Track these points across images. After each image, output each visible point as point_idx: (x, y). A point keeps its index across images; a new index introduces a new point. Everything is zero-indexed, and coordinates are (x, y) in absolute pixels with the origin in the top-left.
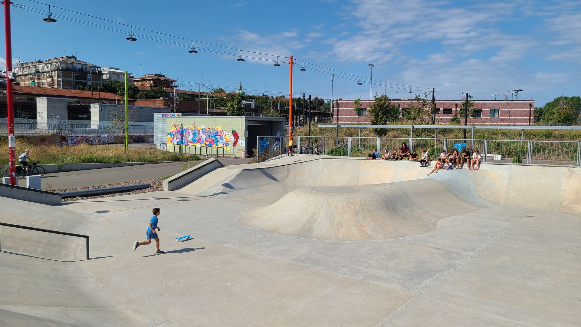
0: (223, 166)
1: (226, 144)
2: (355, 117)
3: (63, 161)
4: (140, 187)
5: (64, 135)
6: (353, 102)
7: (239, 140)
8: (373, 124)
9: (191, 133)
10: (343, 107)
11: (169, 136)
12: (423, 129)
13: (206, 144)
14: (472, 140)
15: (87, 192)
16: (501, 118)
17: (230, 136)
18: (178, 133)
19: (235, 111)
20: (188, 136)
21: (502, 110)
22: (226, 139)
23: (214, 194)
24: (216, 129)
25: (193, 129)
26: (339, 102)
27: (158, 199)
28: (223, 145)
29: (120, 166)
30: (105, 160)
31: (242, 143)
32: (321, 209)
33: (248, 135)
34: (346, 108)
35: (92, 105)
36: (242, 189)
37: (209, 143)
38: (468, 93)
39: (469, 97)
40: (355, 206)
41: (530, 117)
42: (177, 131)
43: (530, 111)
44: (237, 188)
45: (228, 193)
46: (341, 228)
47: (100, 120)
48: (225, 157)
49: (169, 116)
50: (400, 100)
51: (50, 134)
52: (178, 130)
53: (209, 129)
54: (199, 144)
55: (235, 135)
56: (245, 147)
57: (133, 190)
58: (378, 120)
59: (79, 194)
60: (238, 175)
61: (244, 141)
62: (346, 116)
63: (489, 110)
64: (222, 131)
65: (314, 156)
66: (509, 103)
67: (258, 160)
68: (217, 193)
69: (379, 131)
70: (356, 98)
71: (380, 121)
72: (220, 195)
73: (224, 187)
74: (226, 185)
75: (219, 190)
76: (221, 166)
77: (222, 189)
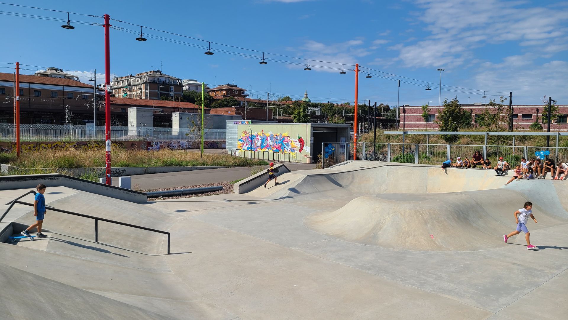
0: (289, 171)
1: (292, 150)
2: (422, 124)
3: (149, 164)
4: (213, 190)
5: (150, 141)
6: (421, 108)
7: (304, 146)
8: (442, 130)
9: (260, 140)
10: (410, 114)
11: (240, 142)
12: (498, 135)
13: (273, 149)
14: (557, 148)
15: (169, 192)
17: (296, 142)
18: (248, 140)
19: (301, 118)
20: (256, 142)
22: (292, 145)
23: (281, 198)
24: (283, 135)
25: (262, 135)
26: (405, 108)
27: (230, 201)
28: (289, 151)
29: (197, 169)
30: (184, 164)
31: (307, 149)
32: (387, 216)
33: (313, 141)
34: (413, 115)
35: (174, 114)
36: (307, 194)
37: (276, 149)
38: (551, 97)
39: (552, 101)
40: (423, 215)
42: (247, 137)
44: (303, 193)
45: (293, 197)
46: (409, 237)
47: (180, 127)
48: (291, 162)
49: (240, 123)
50: (472, 105)
51: (139, 140)
52: (248, 137)
53: (276, 135)
54: (267, 150)
55: (301, 141)
56: (310, 153)
57: (207, 192)
58: (448, 126)
59: (162, 194)
60: (303, 181)
61: (310, 147)
62: (413, 123)
64: (288, 138)
65: (380, 163)
67: (323, 166)
68: (283, 197)
69: (449, 137)
70: (424, 104)
71: (450, 128)
72: (286, 199)
73: (290, 191)
74: (292, 190)
75: (285, 194)
76: (287, 171)
77: (288, 193)
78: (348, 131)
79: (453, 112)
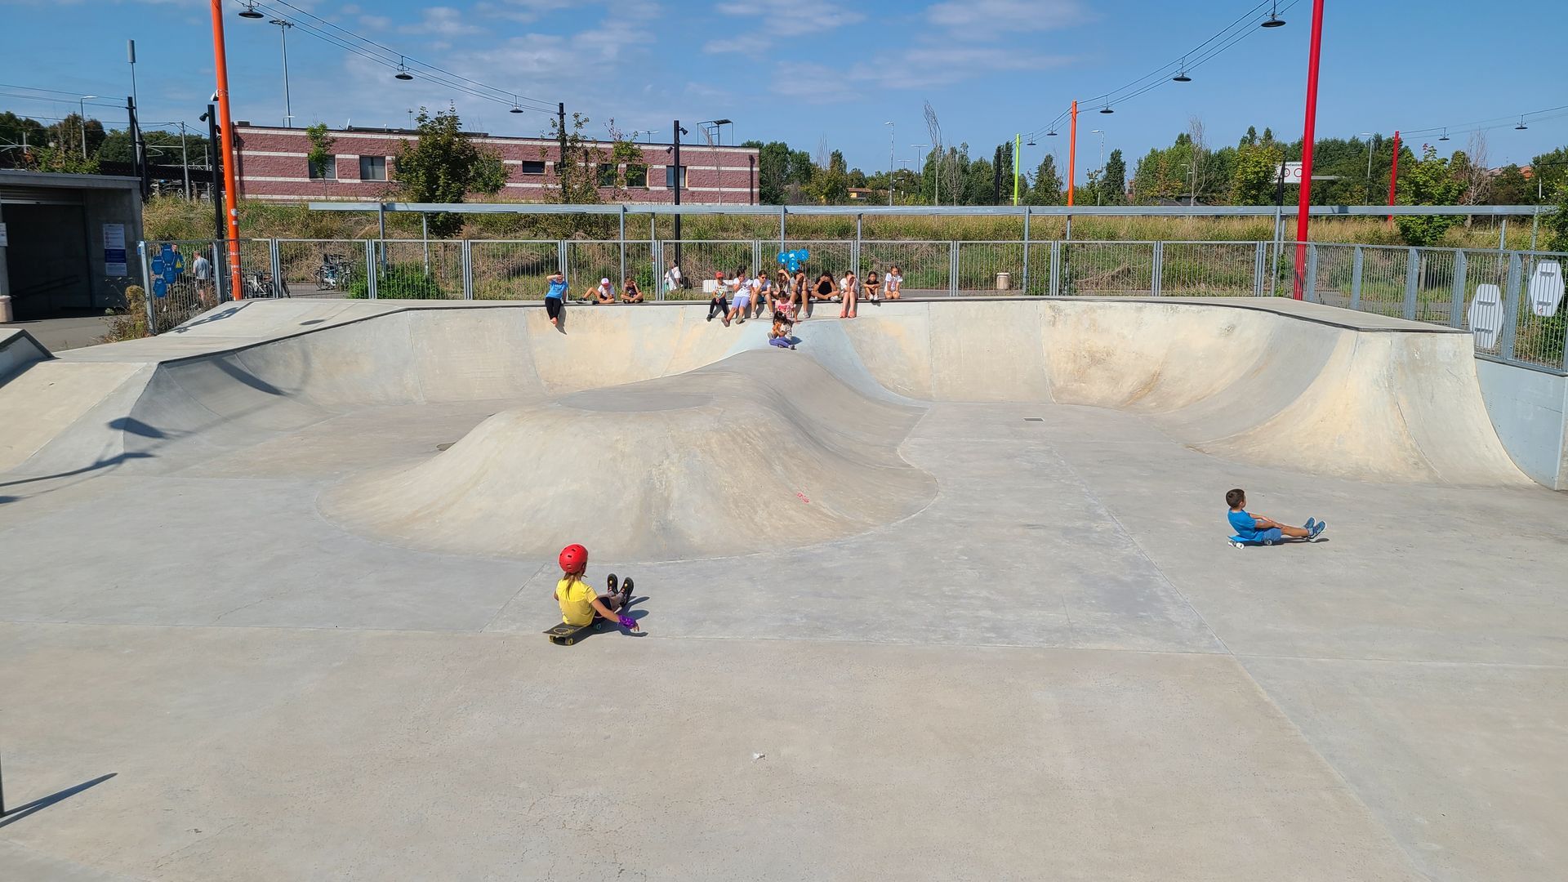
0: (48, 356)
2: (299, 183)
6: (304, 133)
10: (256, 149)
16: (691, 189)
21: (690, 171)
23: (99, 465)
26: (241, 131)
33: (6, 238)
34: (267, 154)
36: (189, 433)
38: (678, 122)
39: (681, 132)
40: (752, 441)
41: (752, 188)
43: (752, 172)
44: (171, 433)
45: (150, 454)
46: (756, 512)
58: (437, 189)
60: (151, 384)
62: (268, 179)
63: (663, 169)
66: (717, 153)
67: (151, 327)
68: (106, 458)
69: (441, 223)
71: (444, 194)
72: (128, 464)
73: (121, 433)
74: (127, 425)
75: (109, 445)
76: (41, 354)
77: (119, 443)
78: (131, 202)
79: (446, 149)
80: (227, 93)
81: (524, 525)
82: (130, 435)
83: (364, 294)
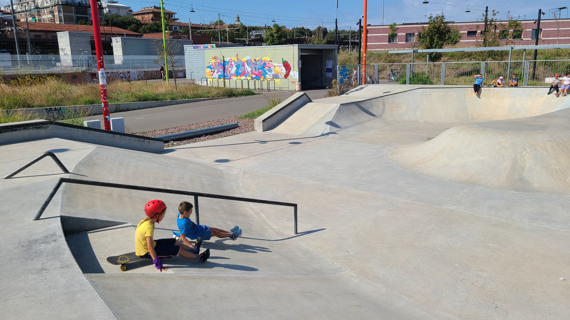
0: (311, 101)
1: (276, 76)
2: (385, 44)
3: (118, 100)
4: (228, 128)
5: (93, 72)
6: (388, 27)
7: (291, 71)
8: (427, 48)
9: (234, 66)
11: (208, 70)
13: (252, 77)
16: (543, 39)
17: (280, 67)
18: (219, 66)
19: (275, 40)
20: (230, 69)
21: (544, 31)
22: (275, 70)
23: (322, 135)
24: (263, 60)
25: (236, 60)
27: (265, 142)
28: (273, 78)
29: (177, 103)
30: (161, 97)
31: (295, 74)
32: (524, 153)
33: (301, 65)
34: (375, 35)
35: (114, 39)
36: (347, 127)
37: (255, 76)
38: (541, 10)
42: (217, 64)
44: (343, 127)
45: (336, 133)
47: (123, 54)
48: (276, 90)
49: (202, 48)
50: (454, 22)
51: (80, 71)
52: (219, 63)
53: (255, 60)
54: (243, 78)
55: (287, 66)
56: (298, 78)
57: (223, 131)
59: (172, 138)
60: (338, 111)
61: (298, 72)
62: (375, 44)
63: (531, 31)
64: (270, 62)
66: (558, 22)
67: (338, 93)
68: (325, 133)
69: (434, 56)
70: (391, 23)
71: (436, 46)
72: (330, 135)
73: (329, 126)
74: (330, 123)
75: (325, 129)
76: (309, 100)
77: (328, 129)
78: (335, 53)
79: (438, 28)
80: (366, 14)
81: (460, 170)
82: (331, 126)
83: (405, 83)
